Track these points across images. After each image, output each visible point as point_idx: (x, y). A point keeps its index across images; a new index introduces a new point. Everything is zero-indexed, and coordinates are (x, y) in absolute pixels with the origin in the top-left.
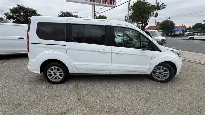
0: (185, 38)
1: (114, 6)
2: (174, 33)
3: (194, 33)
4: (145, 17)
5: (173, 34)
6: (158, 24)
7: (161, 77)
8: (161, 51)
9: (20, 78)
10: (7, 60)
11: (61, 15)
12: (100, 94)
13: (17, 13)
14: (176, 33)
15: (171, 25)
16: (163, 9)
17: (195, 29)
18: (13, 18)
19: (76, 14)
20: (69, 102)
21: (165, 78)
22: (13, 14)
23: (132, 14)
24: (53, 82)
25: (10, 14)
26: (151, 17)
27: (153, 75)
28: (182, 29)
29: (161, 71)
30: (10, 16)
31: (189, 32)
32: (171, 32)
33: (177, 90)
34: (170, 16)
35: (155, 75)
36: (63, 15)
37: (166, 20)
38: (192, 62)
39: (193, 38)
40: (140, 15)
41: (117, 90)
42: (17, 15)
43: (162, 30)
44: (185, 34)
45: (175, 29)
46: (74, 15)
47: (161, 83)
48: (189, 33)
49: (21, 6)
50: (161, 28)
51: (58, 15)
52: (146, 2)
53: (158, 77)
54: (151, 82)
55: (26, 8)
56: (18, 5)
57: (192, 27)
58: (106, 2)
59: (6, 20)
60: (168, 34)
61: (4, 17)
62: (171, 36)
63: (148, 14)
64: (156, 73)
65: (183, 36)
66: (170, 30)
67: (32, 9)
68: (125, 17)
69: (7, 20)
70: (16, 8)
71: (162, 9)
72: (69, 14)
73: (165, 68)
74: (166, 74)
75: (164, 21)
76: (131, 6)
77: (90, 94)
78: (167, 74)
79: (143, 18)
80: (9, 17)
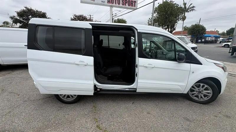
0: (218, 45)
1: (136, 8)
2: (205, 39)
3: (228, 39)
4: (172, 21)
5: (203, 40)
6: (185, 29)
7: (201, 97)
8: (202, 64)
9: (25, 95)
10: (11, 71)
11: (73, 18)
12: (124, 120)
13: (24, 16)
14: (207, 39)
15: (202, 31)
16: (192, 11)
17: (230, 35)
18: (20, 22)
19: (91, 17)
20: (86, 130)
21: (206, 99)
22: (20, 18)
23: (157, 17)
24: (64, 102)
25: (17, 17)
26: (179, 21)
27: (190, 93)
28: (215, 35)
29: (201, 89)
30: (17, 19)
31: (222, 38)
32: (201, 38)
33: (224, 116)
34: (200, 20)
35: (193, 94)
36: (76, 19)
37: (196, 25)
38: (233, 76)
39: (228, 45)
40: (166, 18)
41: (145, 113)
42: (25, 19)
43: (191, 36)
44: (218, 41)
45: (206, 35)
46: (88, 19)
47: (201, 105)
48: (222, 40)
49: (30, 8)
50: (189, 34)
51: (70, 19)
52: (173, 3)
53: (197, 96)
54: (188, 102)
55: (34, 10)
56: (26, 8)
57: (226, 32)
58: (126, 3)
59: (12, 24)
60: (198, 41)
61: (10, 21)
62: (201, 42)
63: (176, 18)
64: (194, 91)
65: (216, 43)
66: (200, 36)
67: (41, 12)
68: (148, 20)
69: (14, 24)
70: (24, 11)
71: (190, 11)
72: (82, 18)
73: (206, 86)
74: (207, 93)
75: (193, 26)
76: (156, 8)
77: (112, 120)
78: (209, 93)
79: (170, 22)
80: (16, 21)
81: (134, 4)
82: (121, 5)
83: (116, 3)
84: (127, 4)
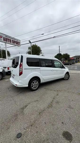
81: (19, 43)
82: (12, 43)
83: (9, 42)
84: (15, 43)
